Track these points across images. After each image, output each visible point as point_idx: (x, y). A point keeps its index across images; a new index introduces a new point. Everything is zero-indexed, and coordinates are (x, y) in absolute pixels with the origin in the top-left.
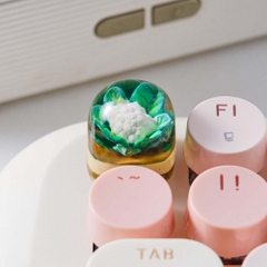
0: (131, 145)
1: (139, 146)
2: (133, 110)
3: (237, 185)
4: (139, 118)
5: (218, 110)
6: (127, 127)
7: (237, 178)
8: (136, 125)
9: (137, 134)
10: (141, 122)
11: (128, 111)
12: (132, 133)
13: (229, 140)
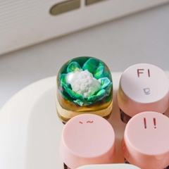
0: (86, 99)
1: (91, 100)
2: (86, 77)
3: (155, 124)
4: (90, 82)
5: (138, 73)
6: (82, 88)
7: (154, 120)
8: (88, 86)
9: (89, 92)
10: (91, 85)
11: (83, 77)
12: (86, 91)
13: (147, 93)
